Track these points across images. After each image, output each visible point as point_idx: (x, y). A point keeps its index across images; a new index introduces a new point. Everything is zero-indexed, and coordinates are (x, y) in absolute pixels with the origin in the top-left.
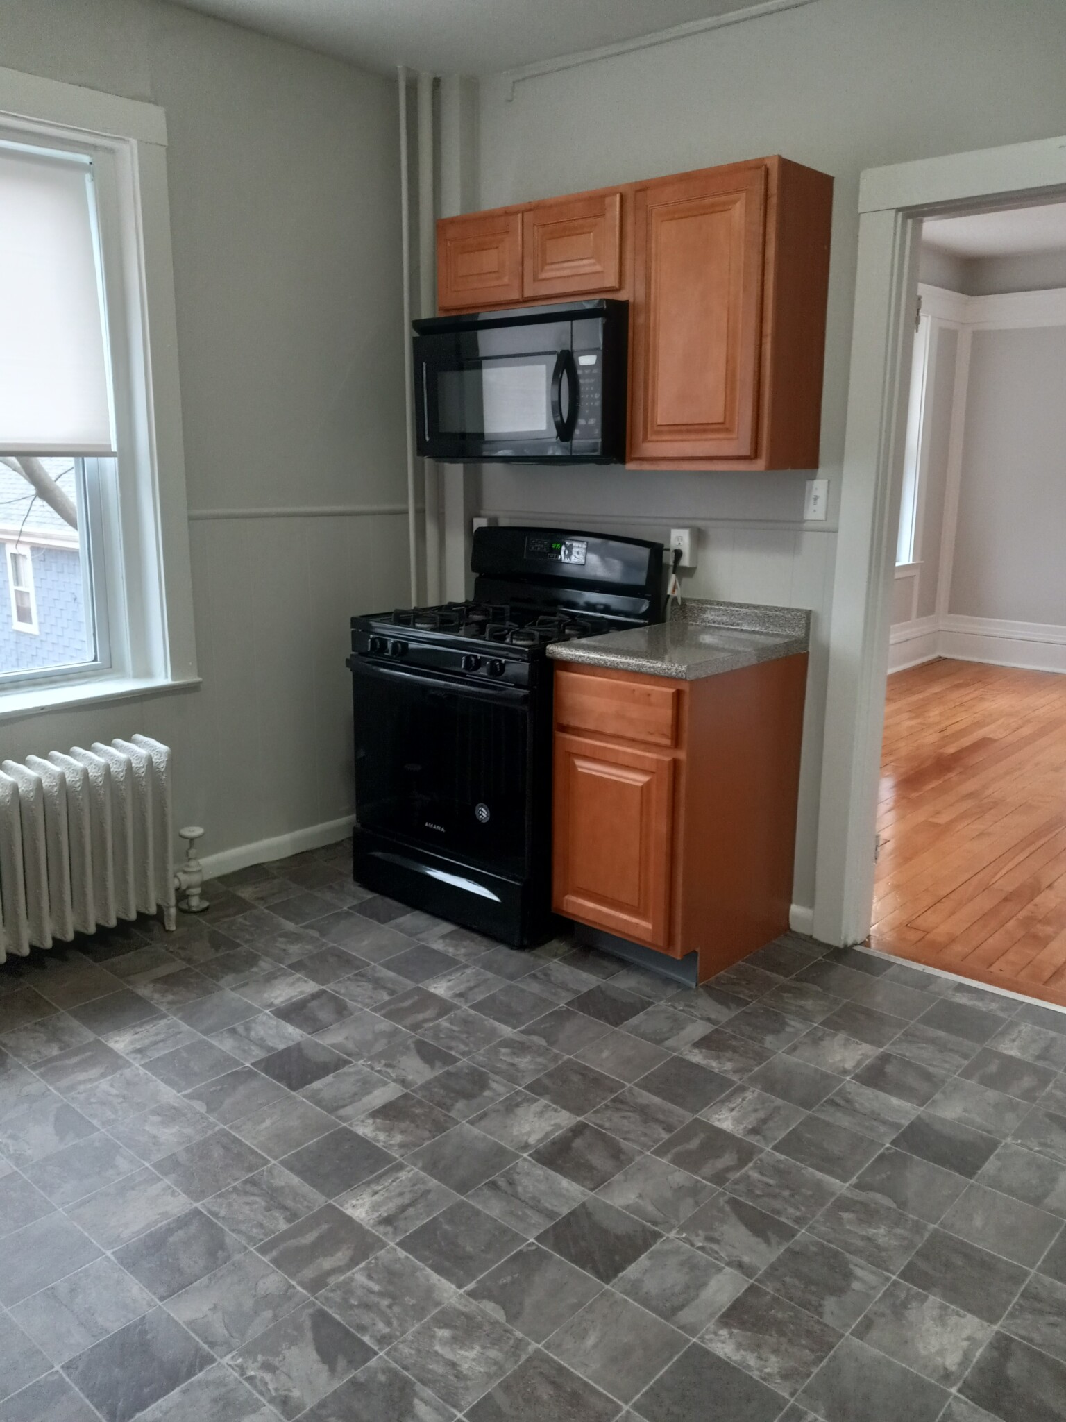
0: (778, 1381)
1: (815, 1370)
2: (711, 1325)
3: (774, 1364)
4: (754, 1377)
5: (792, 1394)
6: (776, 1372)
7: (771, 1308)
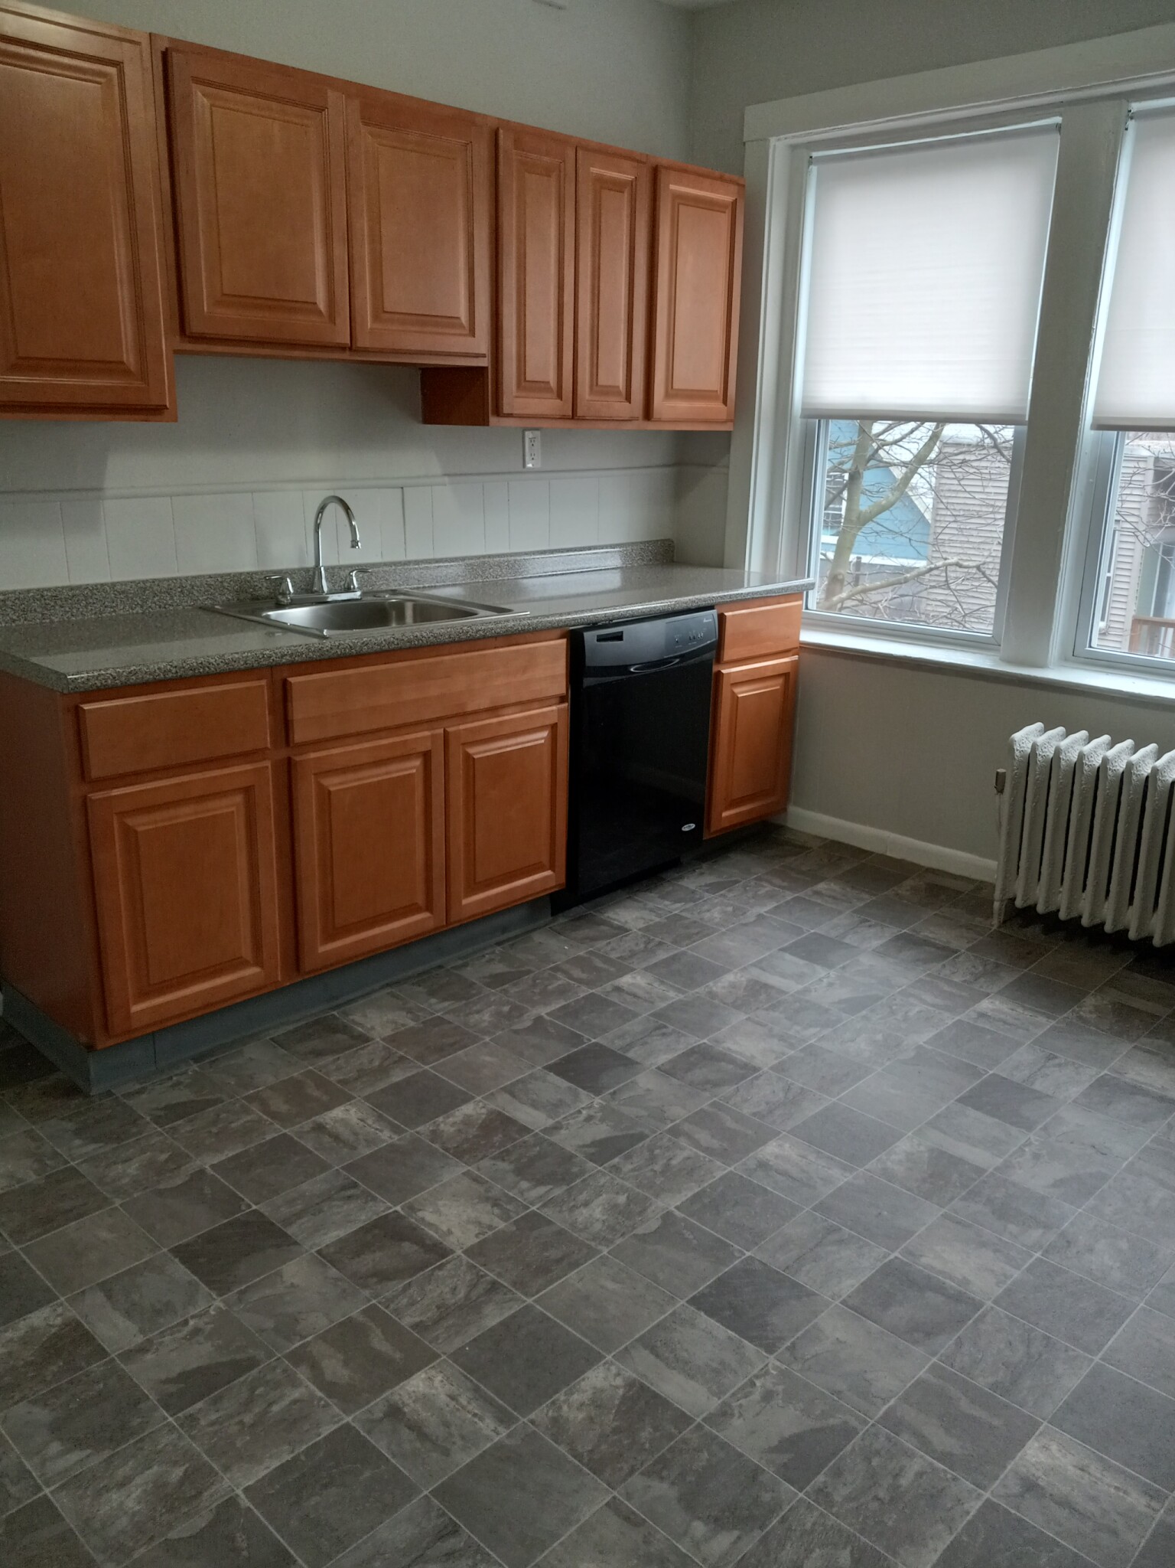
0: (550, 1414)
1: (562, 1449)
2: (629, 1373)
3: (574, 1416)
4: (557, 1395)
5: (533, 1422)
6: (562, 1414)
7: (656, 1429)
